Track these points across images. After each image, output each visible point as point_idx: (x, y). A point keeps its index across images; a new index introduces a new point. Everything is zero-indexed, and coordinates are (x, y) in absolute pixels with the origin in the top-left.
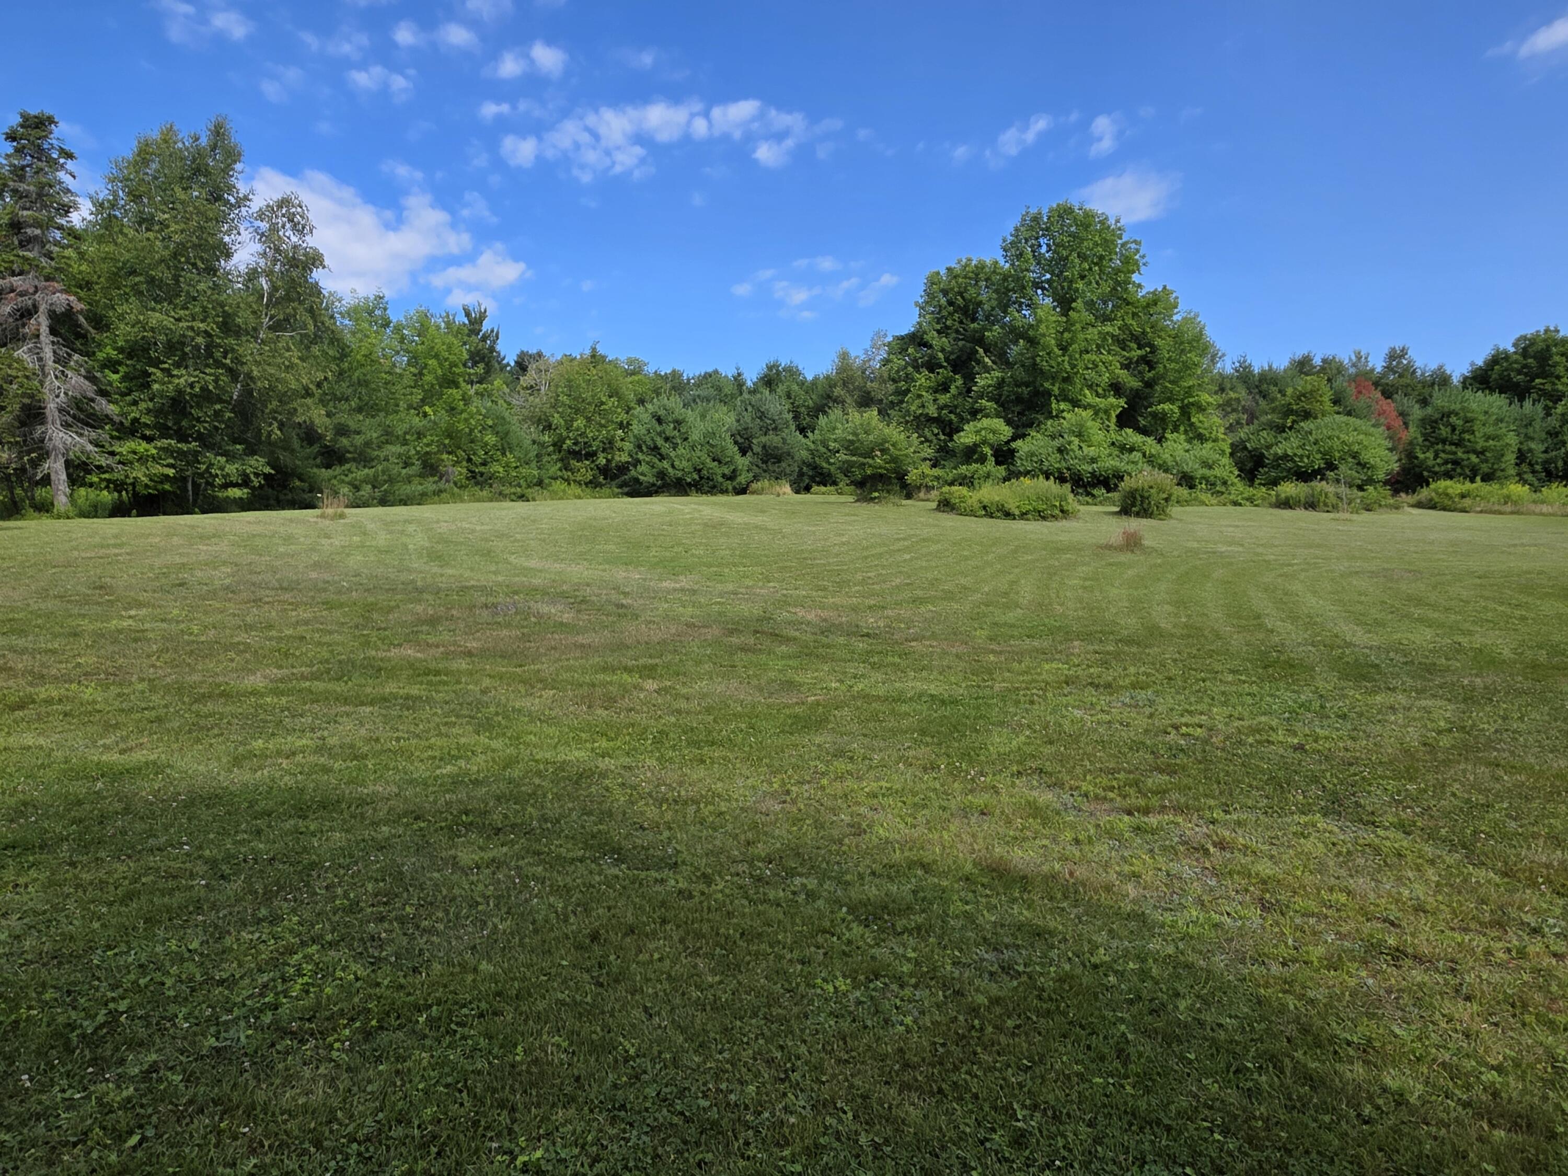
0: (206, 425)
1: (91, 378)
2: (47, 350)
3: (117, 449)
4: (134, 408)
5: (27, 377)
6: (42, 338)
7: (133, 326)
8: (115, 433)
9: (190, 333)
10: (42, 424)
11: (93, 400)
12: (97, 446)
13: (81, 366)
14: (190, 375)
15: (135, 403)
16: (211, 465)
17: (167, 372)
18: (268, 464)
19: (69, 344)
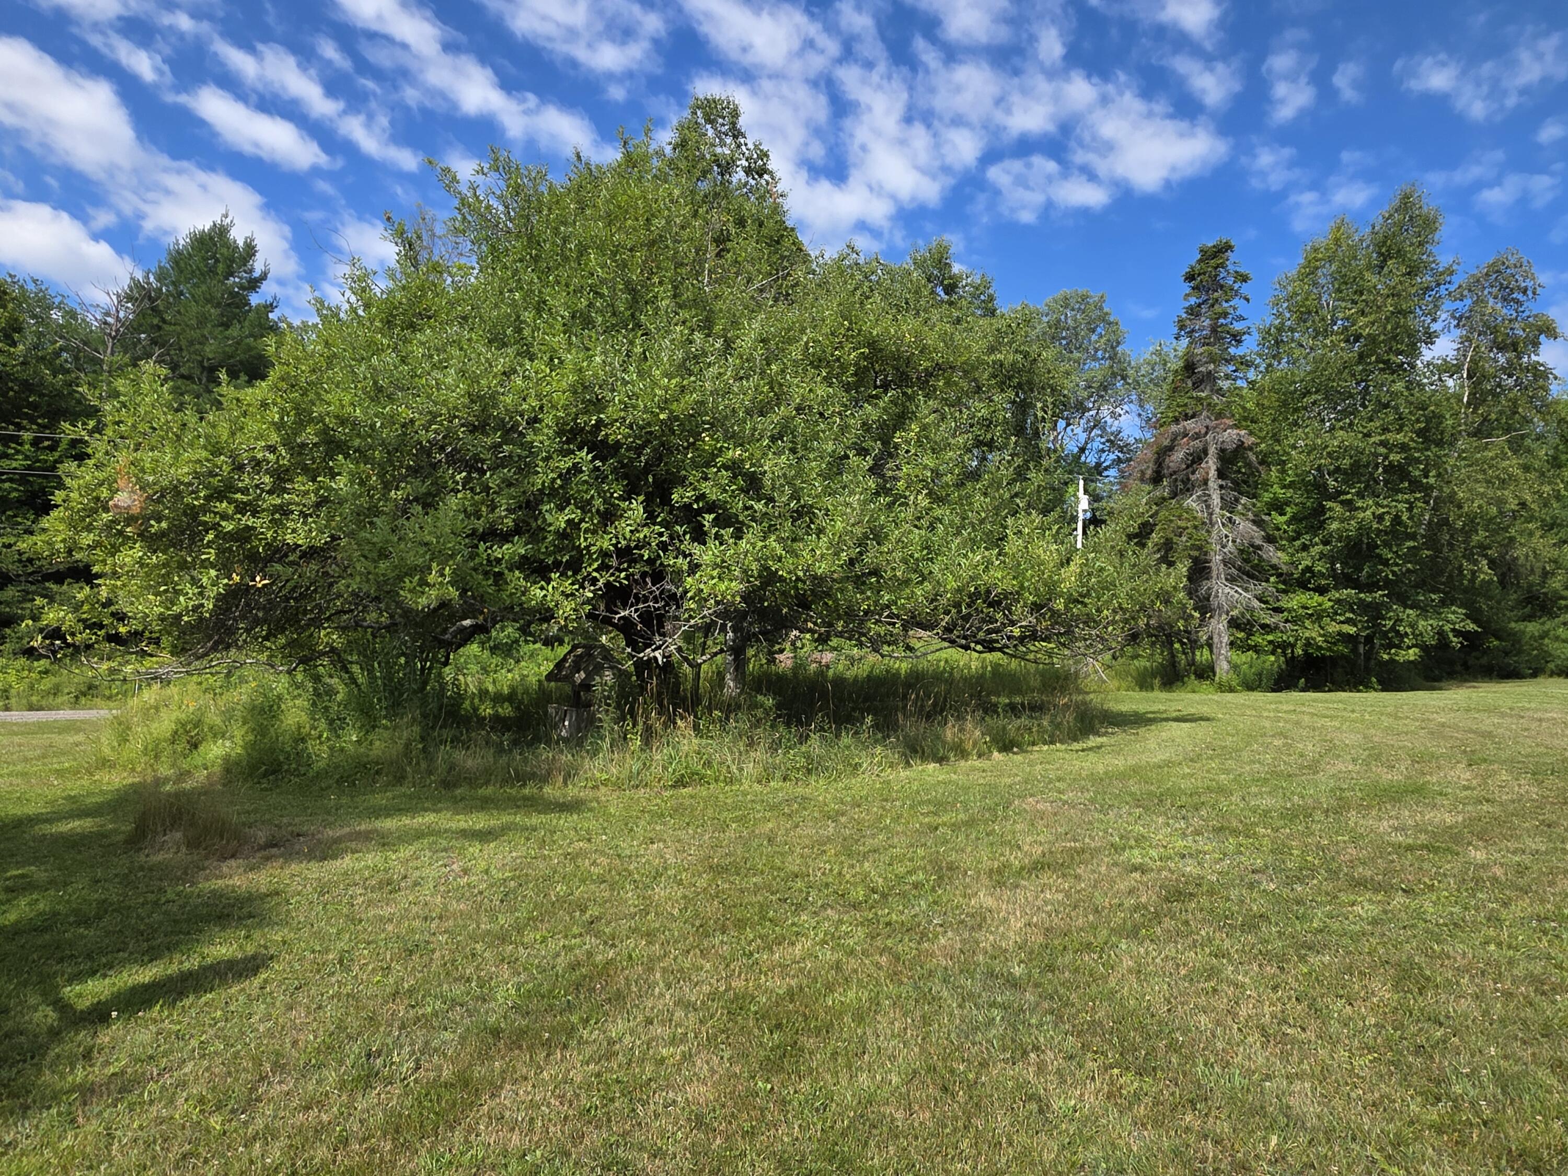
0: (1396, 569)
1: (1258, 523)
2: (1214, 497)
3: (1283, 604)
4: (1304, 554)
5: (1196, 527)
6: (1211, 484)
7: (1309, 454)
8: (1281, 586)
9: (1382, 450)
10: (1208, 579)
11: (1259, 548)
12: (1261, 601)
13: (1249, 510)
14: (1378, 505)
15: (1305, 548)
16: (1399, 621)
17: (1348, 505)
18: (1467, 616)
19: (1237, 486)
